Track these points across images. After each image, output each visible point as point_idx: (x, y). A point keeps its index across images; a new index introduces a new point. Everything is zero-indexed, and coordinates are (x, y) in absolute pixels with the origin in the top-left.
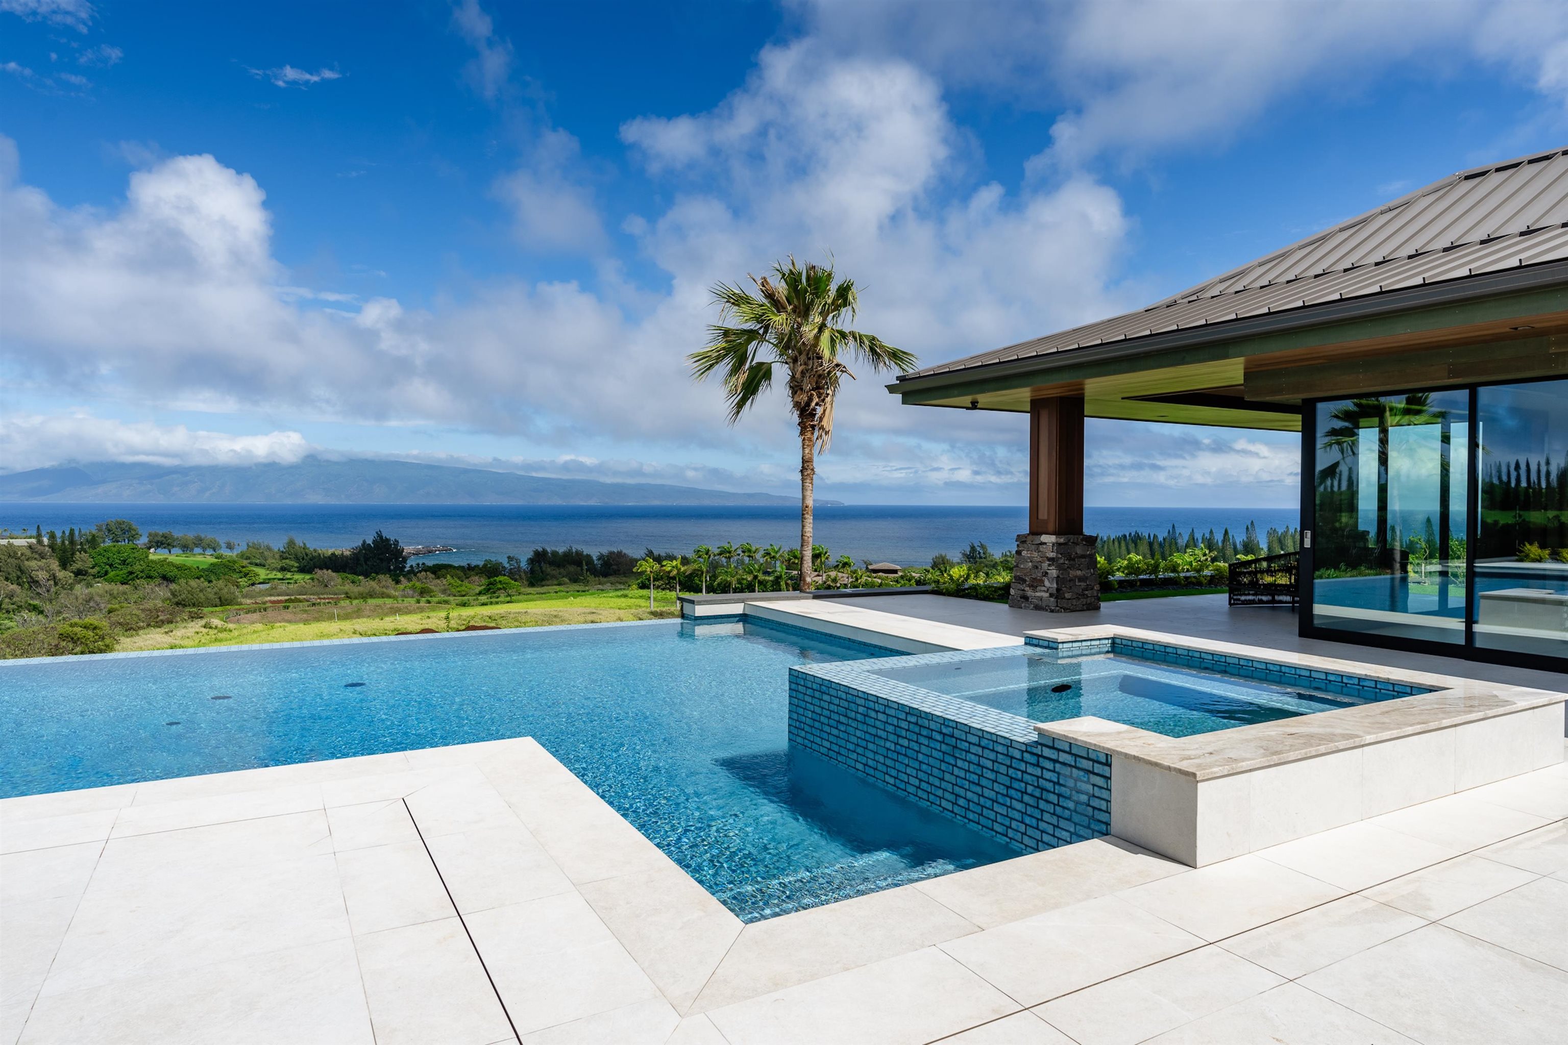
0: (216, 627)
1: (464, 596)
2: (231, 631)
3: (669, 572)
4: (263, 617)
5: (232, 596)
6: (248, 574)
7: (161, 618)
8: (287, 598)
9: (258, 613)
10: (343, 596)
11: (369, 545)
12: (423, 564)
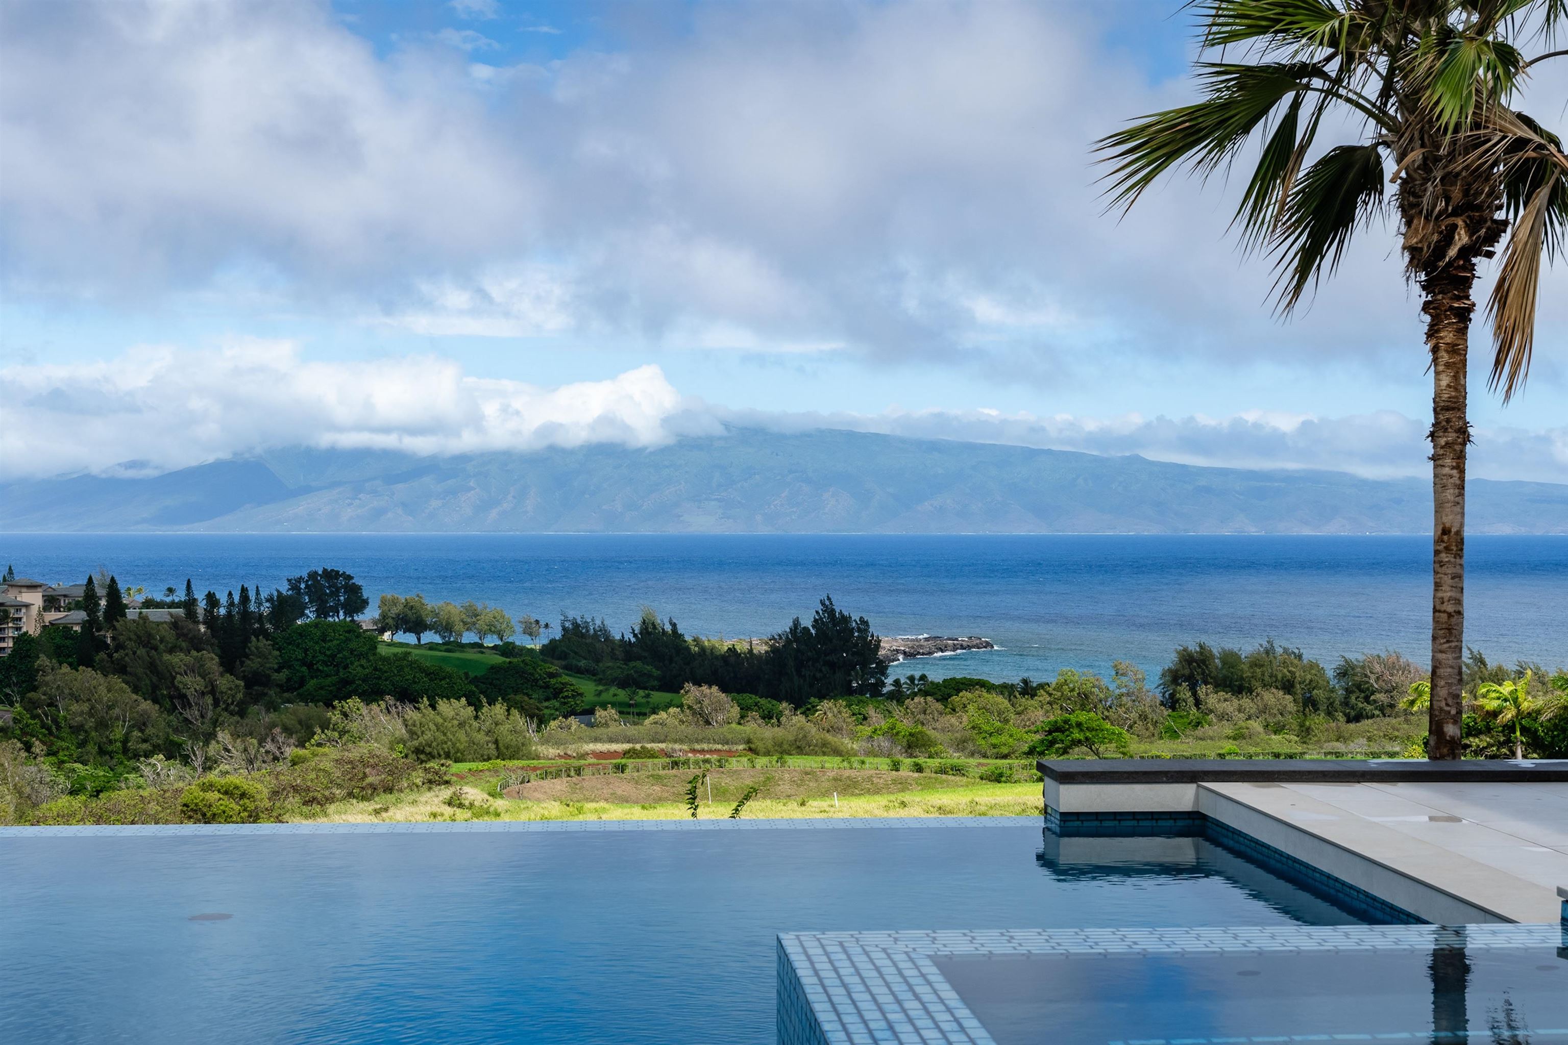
0: (472, 805)
1: (1005, 757)
2: (497, 815)
3: (1495, 714)
4: (574, 788)
5: (520, 739)
6: (561, 691)
7: (370, 780)
8: (626, 746)
9: (565, 779)
10: (741, 747)
11: (806, 629)
12: (923, 677)
